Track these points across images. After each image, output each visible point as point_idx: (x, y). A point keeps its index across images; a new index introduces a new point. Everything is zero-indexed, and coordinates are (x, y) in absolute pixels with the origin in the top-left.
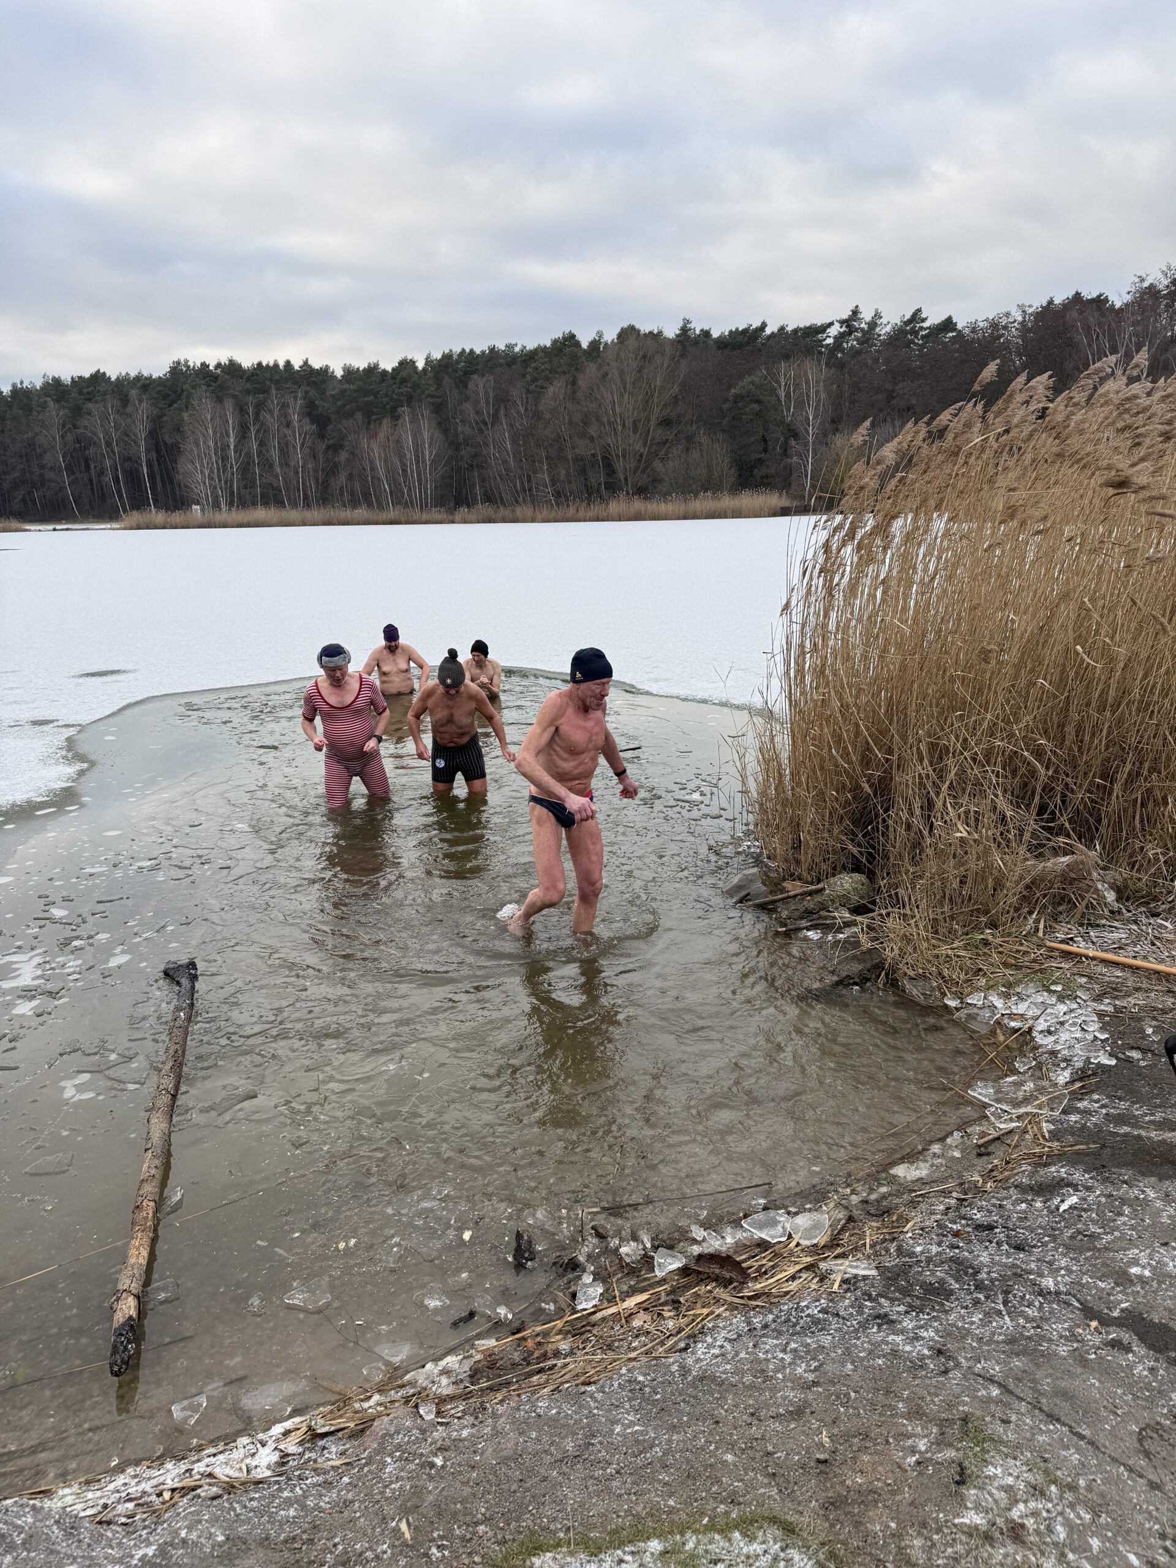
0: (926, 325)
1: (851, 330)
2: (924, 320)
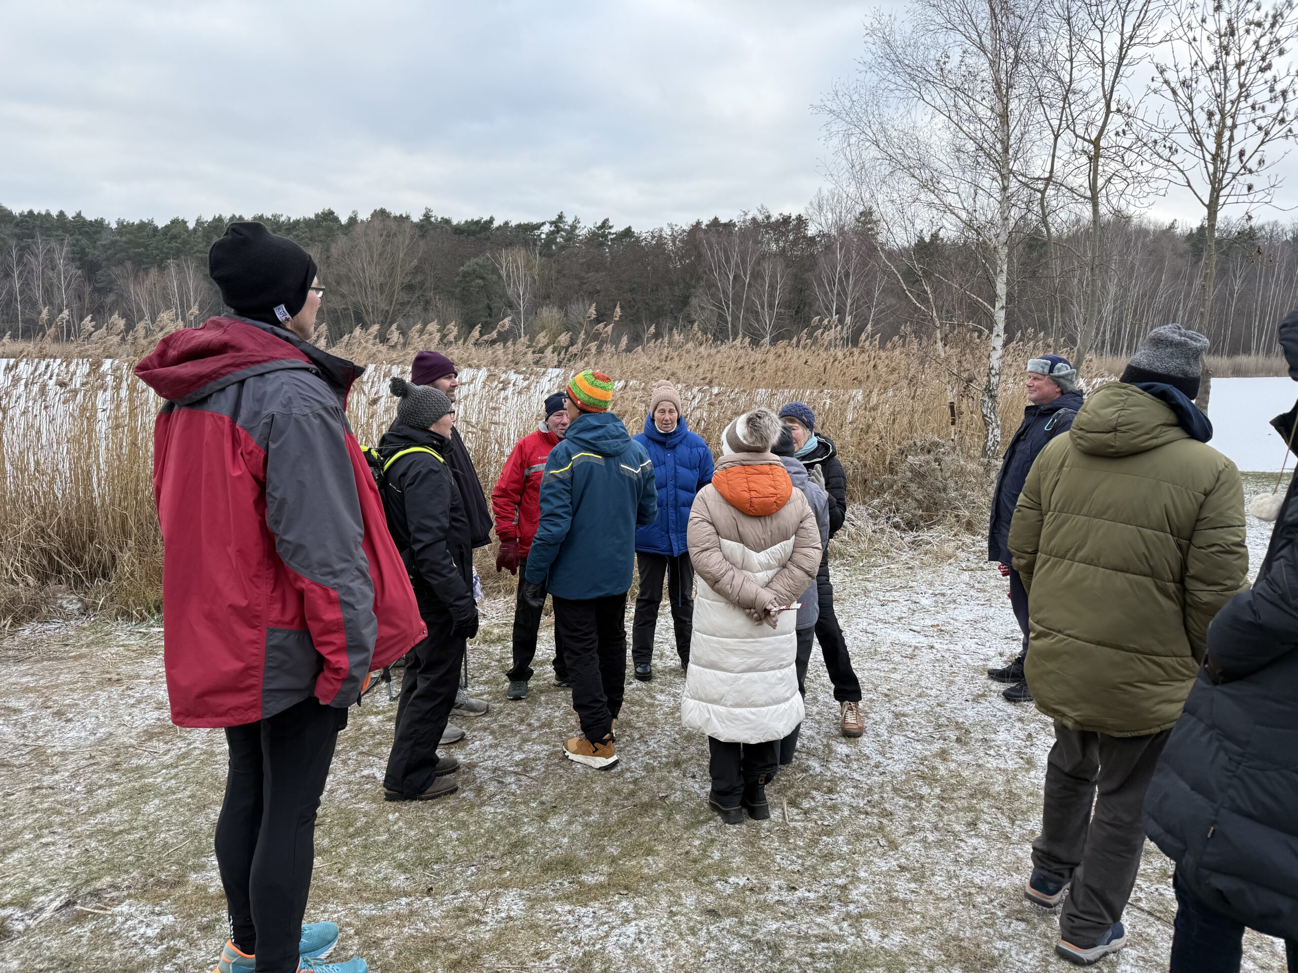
0: (613, 231)
1: (558, 230)
2: (611, 227)
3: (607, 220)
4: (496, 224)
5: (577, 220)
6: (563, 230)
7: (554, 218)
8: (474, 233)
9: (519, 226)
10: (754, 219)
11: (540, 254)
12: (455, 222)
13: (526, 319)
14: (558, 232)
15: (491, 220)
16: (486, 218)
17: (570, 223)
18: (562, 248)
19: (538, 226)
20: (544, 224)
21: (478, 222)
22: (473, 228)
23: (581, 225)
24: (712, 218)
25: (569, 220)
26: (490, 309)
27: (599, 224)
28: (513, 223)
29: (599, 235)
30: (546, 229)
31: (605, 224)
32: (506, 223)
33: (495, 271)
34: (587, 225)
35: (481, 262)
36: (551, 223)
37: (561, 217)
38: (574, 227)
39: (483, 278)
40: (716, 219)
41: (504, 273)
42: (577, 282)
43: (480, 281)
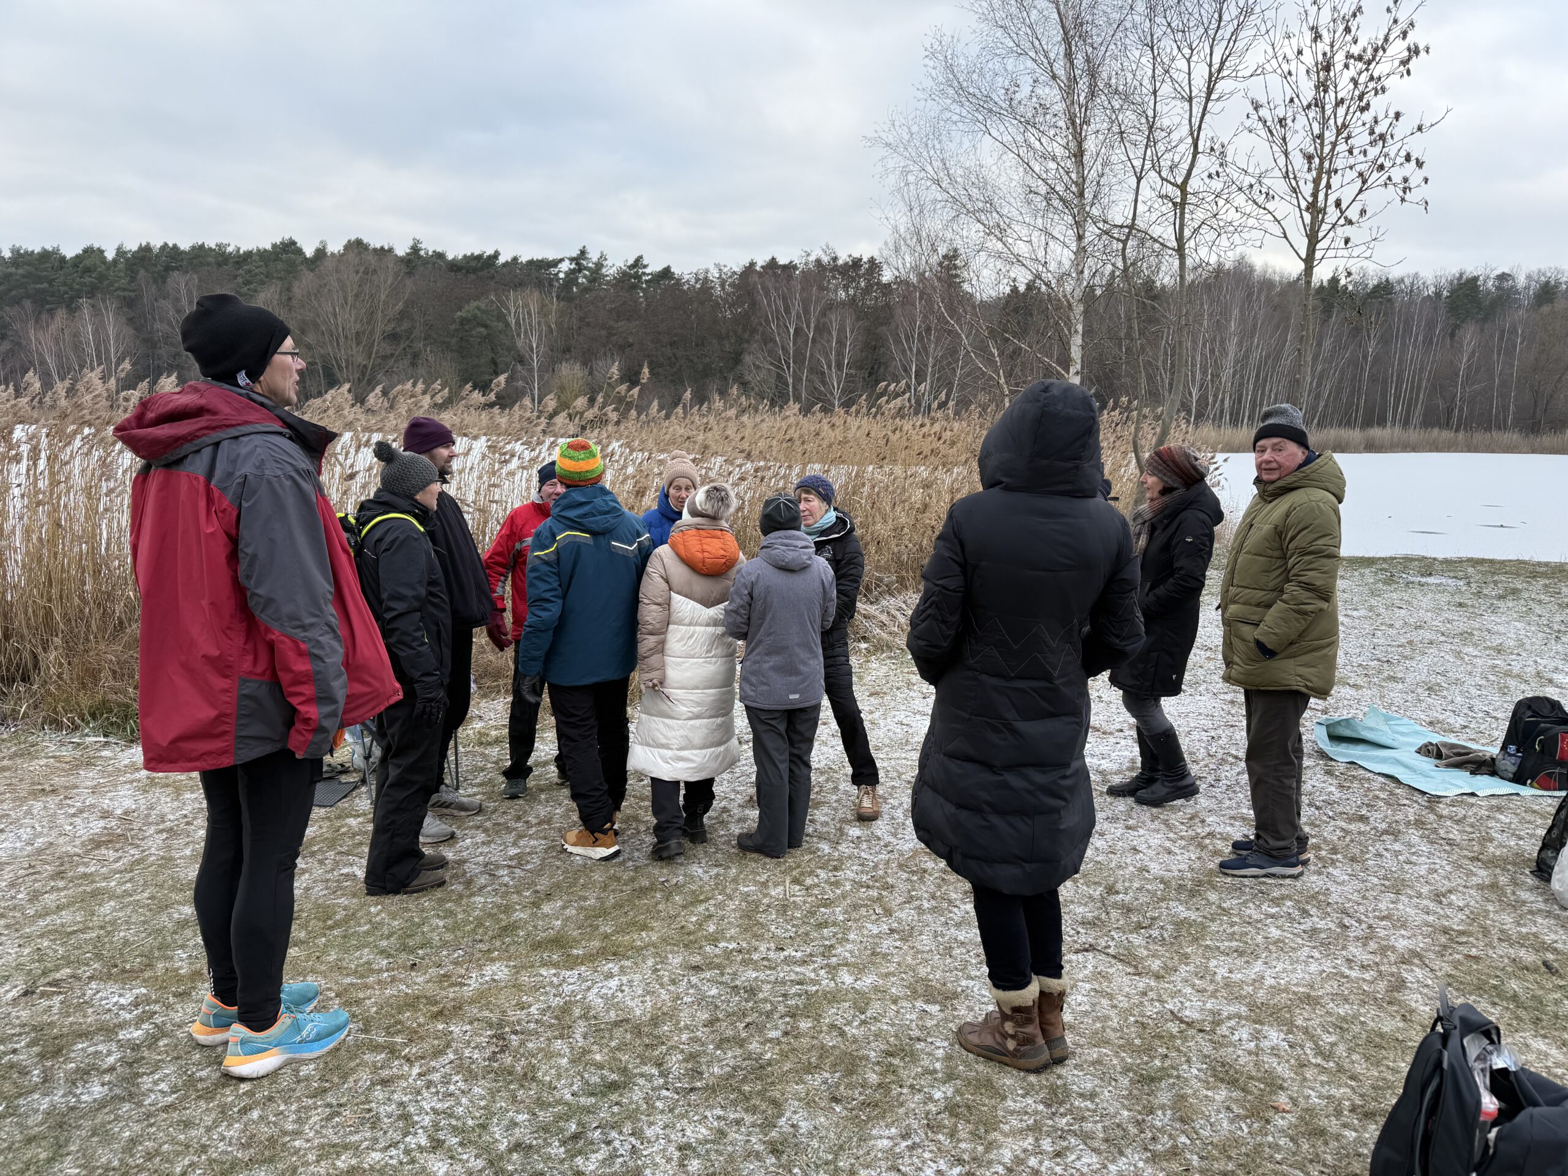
0: (648, 270)
1: (580, 268)
2: (645, 266)
3: (641, 257)
4: (502, 260)
5: (603, 257)
6: (586, 268)
7: (575, 253)
8: (475, 270)
9: (531, 263)
10: (818, 261)
11: (558, 297)
12: (450, 256)
13: (541, 378)
14: (580, 270)
15: (496, 255)
16: (490, 252)
17: (595, 260)
18: (585, 290)
19: (556, 263)
20: (562, 260)
21: (479, 257)
22: (473, 264)
23: (609, 263)
24: (768, 258)
25: (594, 256)
26: (495, 364)
27: (631, 262)
28: (524, 259)
29: (631, 276)
30: (565, 266)
31: (638, 263)
32: (515, 259)
33: (501, 317)
34: (616, 264)
35: (483, 306)
36: (572, 260)
37: (583, 252)
38: (599, 265)
39: (486, 326)
40: (773, 259)
41: (512, 321)
42: (604, 333)
43: (482, 330)
